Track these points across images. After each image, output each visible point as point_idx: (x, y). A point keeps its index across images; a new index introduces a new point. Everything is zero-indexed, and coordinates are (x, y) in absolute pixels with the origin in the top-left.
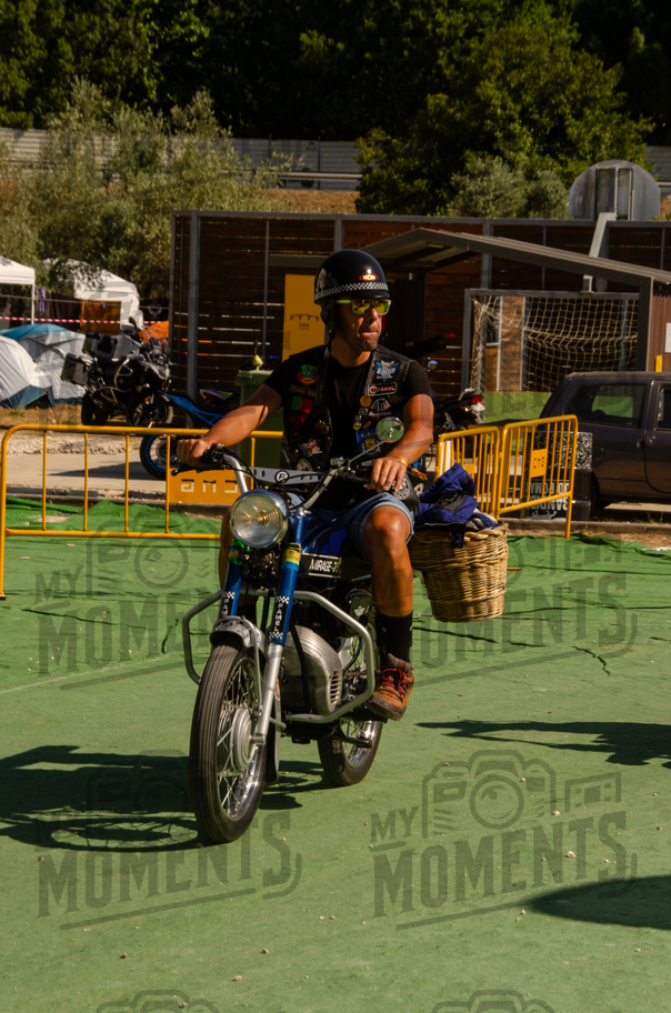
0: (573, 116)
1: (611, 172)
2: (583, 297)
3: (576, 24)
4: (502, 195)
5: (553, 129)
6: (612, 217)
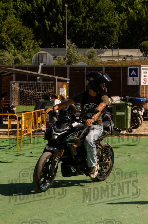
0: (23, 41)
1: (42, 54)
2: (37, 83)
3: (21, 20)
4: (9, 60)
5: (19, 44)
6: (43, 64)
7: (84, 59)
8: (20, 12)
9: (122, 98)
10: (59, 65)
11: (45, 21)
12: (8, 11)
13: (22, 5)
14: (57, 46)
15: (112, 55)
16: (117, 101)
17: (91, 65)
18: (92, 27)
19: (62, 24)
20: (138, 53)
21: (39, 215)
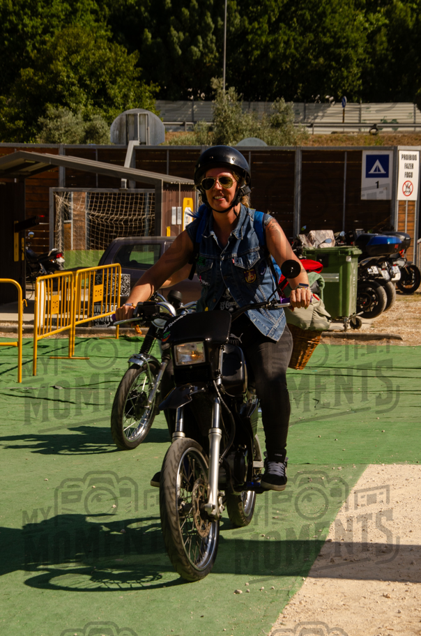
0: (110, 82)
1: (135, 116)
2: (121, 192)
3: (110, 27)
4: (70, 130)
5: (99, 90)
6: (136, 143)
7: (260, 129)
8: (107, 6)
9: (341, 234)
11: (170, 31)
12: (78, 4)
15: (343, 119)
16: (324, 242)
19: (214, 37)
20: (413, 114)
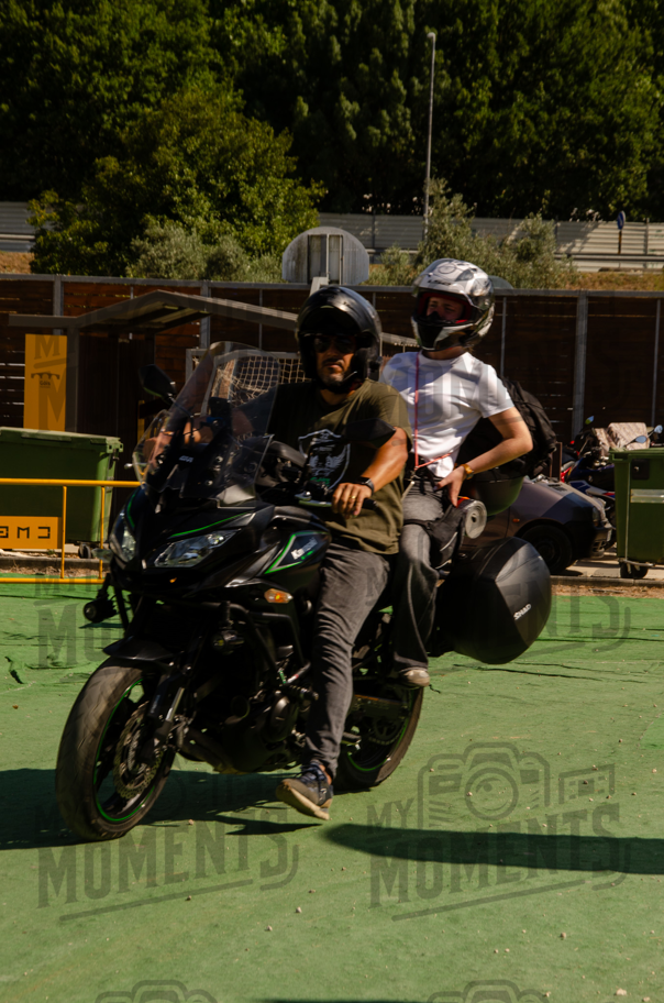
0: (247, 182)
1: (322, 237)
3: (241, 91)
4: (183, 258)
5: (229, 195)
6: (324, 281)
7: (499, 262)
8: (236, 58)
9: (659, 429)
10: (390, 285)
11: (339, 102)
12: (190, 54)
13: (247, 31)
14: (386, 205)
15: (620, 249)
16: (634, 441)
17: (526, 288)
18: (533, 129)
19: (408, 111)
21: (299, 909)
